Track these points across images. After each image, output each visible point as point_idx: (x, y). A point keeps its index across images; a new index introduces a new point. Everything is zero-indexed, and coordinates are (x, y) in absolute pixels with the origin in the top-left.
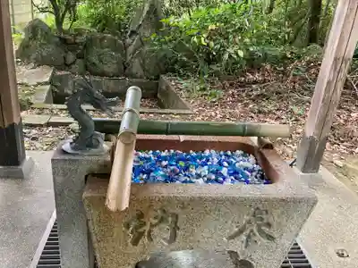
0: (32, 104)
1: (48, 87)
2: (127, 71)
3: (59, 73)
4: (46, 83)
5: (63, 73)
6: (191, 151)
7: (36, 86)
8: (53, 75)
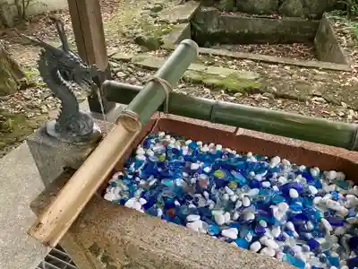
0: (162, 43)
1: (186, 25)
2: (282, 7)
3: (204, 10)
4: (185, 21)
5: (210, 9)
6: (250, 154)
7: (175, 23)
8: (197, 11)
